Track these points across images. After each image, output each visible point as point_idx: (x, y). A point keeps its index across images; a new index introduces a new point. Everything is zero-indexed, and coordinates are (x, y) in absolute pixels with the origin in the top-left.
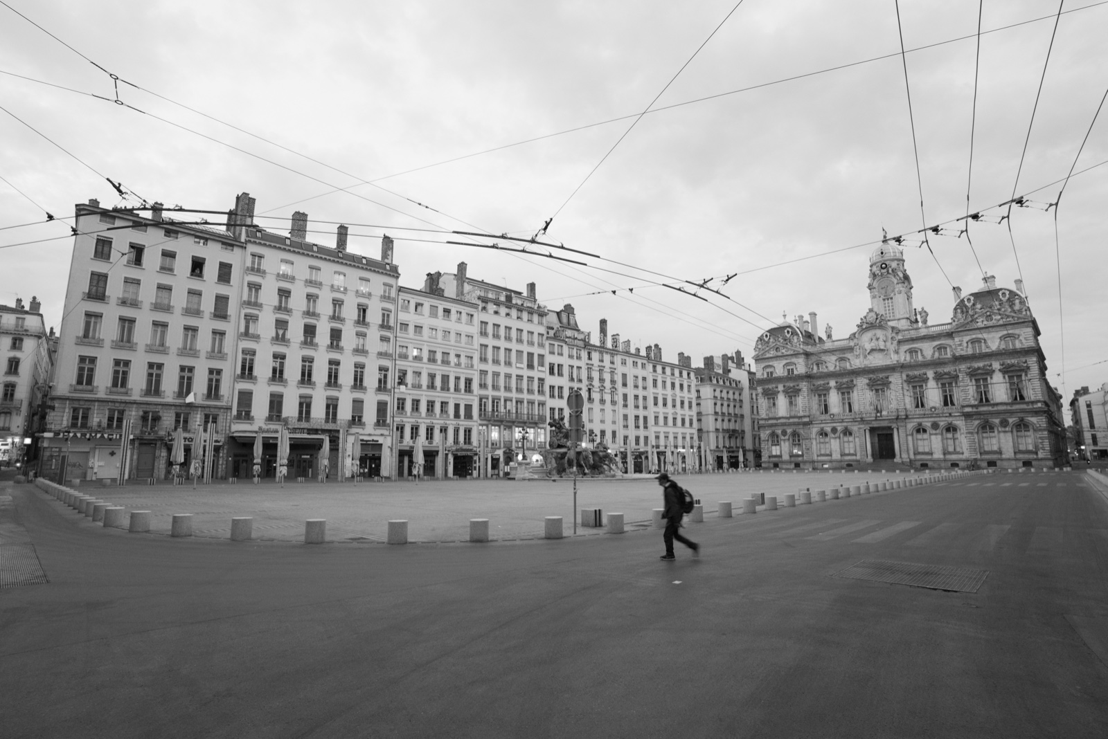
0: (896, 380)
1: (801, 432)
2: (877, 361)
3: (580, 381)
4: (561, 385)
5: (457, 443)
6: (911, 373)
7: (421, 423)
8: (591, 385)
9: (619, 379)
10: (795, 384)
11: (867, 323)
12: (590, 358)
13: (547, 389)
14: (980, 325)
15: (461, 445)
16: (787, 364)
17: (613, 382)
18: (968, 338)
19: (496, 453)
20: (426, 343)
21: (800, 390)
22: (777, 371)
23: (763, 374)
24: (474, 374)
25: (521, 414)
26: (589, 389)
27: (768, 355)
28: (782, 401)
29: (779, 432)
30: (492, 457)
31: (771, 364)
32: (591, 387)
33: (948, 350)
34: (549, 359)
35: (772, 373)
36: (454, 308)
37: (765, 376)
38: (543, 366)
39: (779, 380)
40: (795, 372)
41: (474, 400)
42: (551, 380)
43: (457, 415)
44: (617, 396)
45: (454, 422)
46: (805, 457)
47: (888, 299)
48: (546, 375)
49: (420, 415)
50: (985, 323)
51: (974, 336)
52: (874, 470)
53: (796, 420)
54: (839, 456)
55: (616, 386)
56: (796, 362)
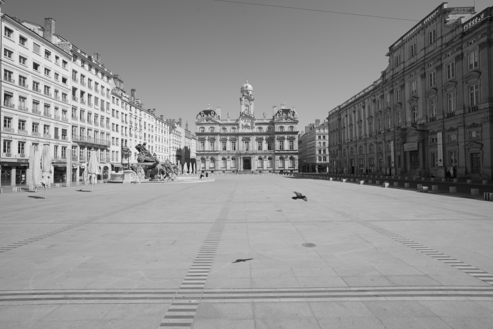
0: (253, 138)
1: (215, 157)
2: (247, 131)
3: (126, 123)
4: (117, 124)
5: (56, 157)
6: (258, 137)
7: (28, 140)
8: (131, 126)
9: (142, 124)
10: (213, 137)
11: (245, 114)
12: (130, 110)
13: (110, 125)
14: (283, 121)
15: (60, 159)
16: (211, 127)
17: (140, 126)
18: (279, 126)
19: (82, 165)
20: (31, 74)
21: (215, 139)
22: (206, 130)
23: (199, 131)
24: (68, 107)
25: (97, 139)
26: (130, 128)
27: (202, 122)
28: (207, 144)
29: (205, 157)
30: (80, 168)
31: (203, 126)
32: (131, 127)
33: (271, 129)
34: (112, 106)
35: (203, 131)
36: (54, 53)
37: (201, 132)
38: (109, 110)
39: (207, 134)
40: (214, 132)
41: (68, 126)
42: (113, 120)
43: (56, 137)
44: (142, 134)
45: (55, 142)
46: (216, 169)
47: (247, 106)
48: (110, 116)
49: (27, 134)
50: (285, 121)
51: (281, 125)
52: (245, 174)
53: (213, 152)
54: (230, 168)
55: (142, 128)
56: (215, 127)
